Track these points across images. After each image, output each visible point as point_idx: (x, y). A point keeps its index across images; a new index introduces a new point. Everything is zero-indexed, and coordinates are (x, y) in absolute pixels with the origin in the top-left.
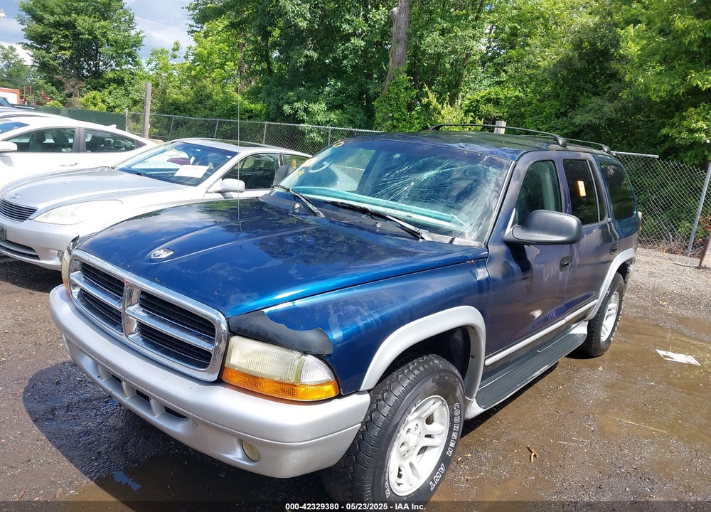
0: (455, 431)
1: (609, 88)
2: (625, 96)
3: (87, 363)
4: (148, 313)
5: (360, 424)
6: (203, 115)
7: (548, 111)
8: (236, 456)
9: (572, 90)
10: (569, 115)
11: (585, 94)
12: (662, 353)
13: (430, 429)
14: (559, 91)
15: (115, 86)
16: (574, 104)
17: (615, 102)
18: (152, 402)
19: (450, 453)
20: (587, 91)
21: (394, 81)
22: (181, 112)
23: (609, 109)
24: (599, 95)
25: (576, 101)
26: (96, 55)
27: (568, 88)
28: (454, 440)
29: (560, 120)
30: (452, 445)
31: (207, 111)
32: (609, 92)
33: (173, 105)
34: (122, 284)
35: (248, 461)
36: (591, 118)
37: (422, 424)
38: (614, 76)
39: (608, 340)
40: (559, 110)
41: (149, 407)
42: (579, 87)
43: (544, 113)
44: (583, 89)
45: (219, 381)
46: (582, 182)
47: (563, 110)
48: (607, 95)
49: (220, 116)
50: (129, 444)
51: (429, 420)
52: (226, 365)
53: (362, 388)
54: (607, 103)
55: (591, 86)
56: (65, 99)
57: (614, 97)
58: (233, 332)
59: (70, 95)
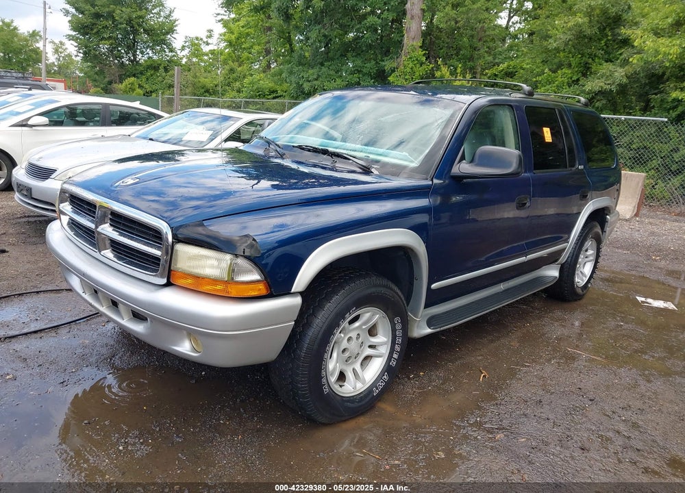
0: (398, 344)
1: (621, 54)
2: (635, 61)
3: (75, 282)
4: (117, 231)
5: (294, 323)
6: (231, 96)
7: (560, 80)
8: (185, 348)
9: (584, 58)
10: (580, 83)
11: (597, 60)
12: (640, 299)
13: (374, 340)
14: (571, 59)
15: (152, 72)
16: (586, 71)
17: (626, 68)
18: (120, 306)
19: (393, 363)
20: (599, 58)
21: (408, 57)
22: (210, 94)
23: (619, 74)
24: (612, 61)
25: (589, 68)
26: (134, 44)
27: (580, 56)
28: (397, 351)
29: (572, 88)
30: (395, 356)
31: (234, 93)
32: (621, 57)
33: (203, 88)
34: (95, 207)
35: (194, 352)
36: (602, 84)
37: (364, 335)
38: (626, 42)
39: (585, 286)
40: (571, 78)
41: (118, 313)
42: (591, 55)
43: (557, 83)
44: (595, 56)
45: (169, 284)
46: (548, 129)
47: (575, 78)
48: (619, 61)
49: (246, 97)
50: (117, 357)
51: (372, 332)
52: (172, 268)
53: (293, 290)
54: (618, 68)
55: (603, 52)
56: (107, 86)
57: (626, 62)
58: (177, 239)
59: (110, 83)
